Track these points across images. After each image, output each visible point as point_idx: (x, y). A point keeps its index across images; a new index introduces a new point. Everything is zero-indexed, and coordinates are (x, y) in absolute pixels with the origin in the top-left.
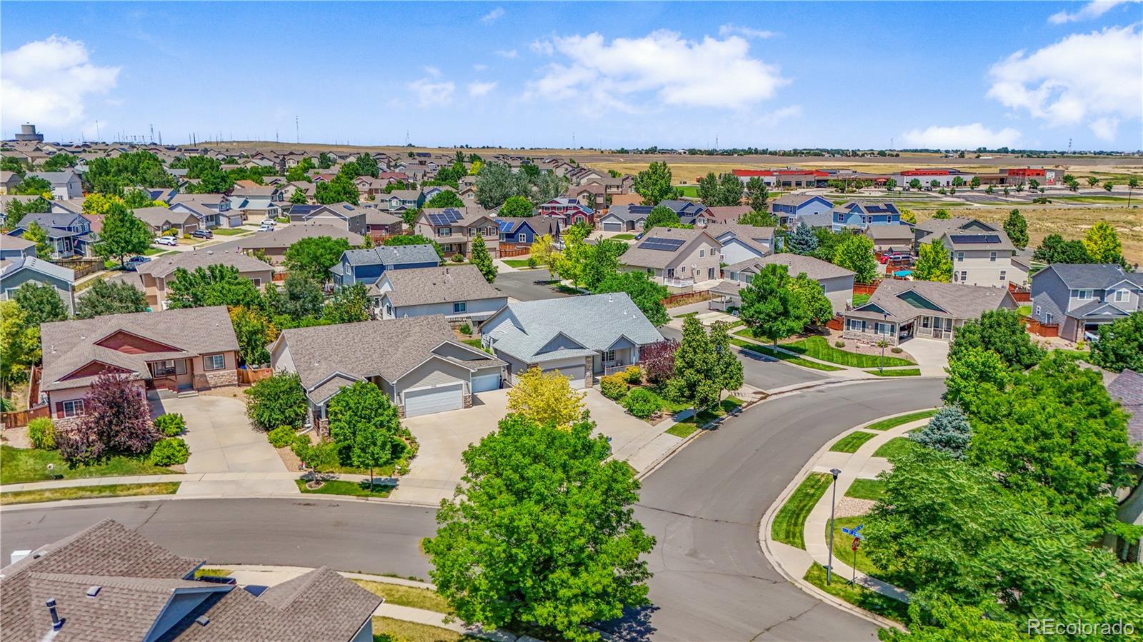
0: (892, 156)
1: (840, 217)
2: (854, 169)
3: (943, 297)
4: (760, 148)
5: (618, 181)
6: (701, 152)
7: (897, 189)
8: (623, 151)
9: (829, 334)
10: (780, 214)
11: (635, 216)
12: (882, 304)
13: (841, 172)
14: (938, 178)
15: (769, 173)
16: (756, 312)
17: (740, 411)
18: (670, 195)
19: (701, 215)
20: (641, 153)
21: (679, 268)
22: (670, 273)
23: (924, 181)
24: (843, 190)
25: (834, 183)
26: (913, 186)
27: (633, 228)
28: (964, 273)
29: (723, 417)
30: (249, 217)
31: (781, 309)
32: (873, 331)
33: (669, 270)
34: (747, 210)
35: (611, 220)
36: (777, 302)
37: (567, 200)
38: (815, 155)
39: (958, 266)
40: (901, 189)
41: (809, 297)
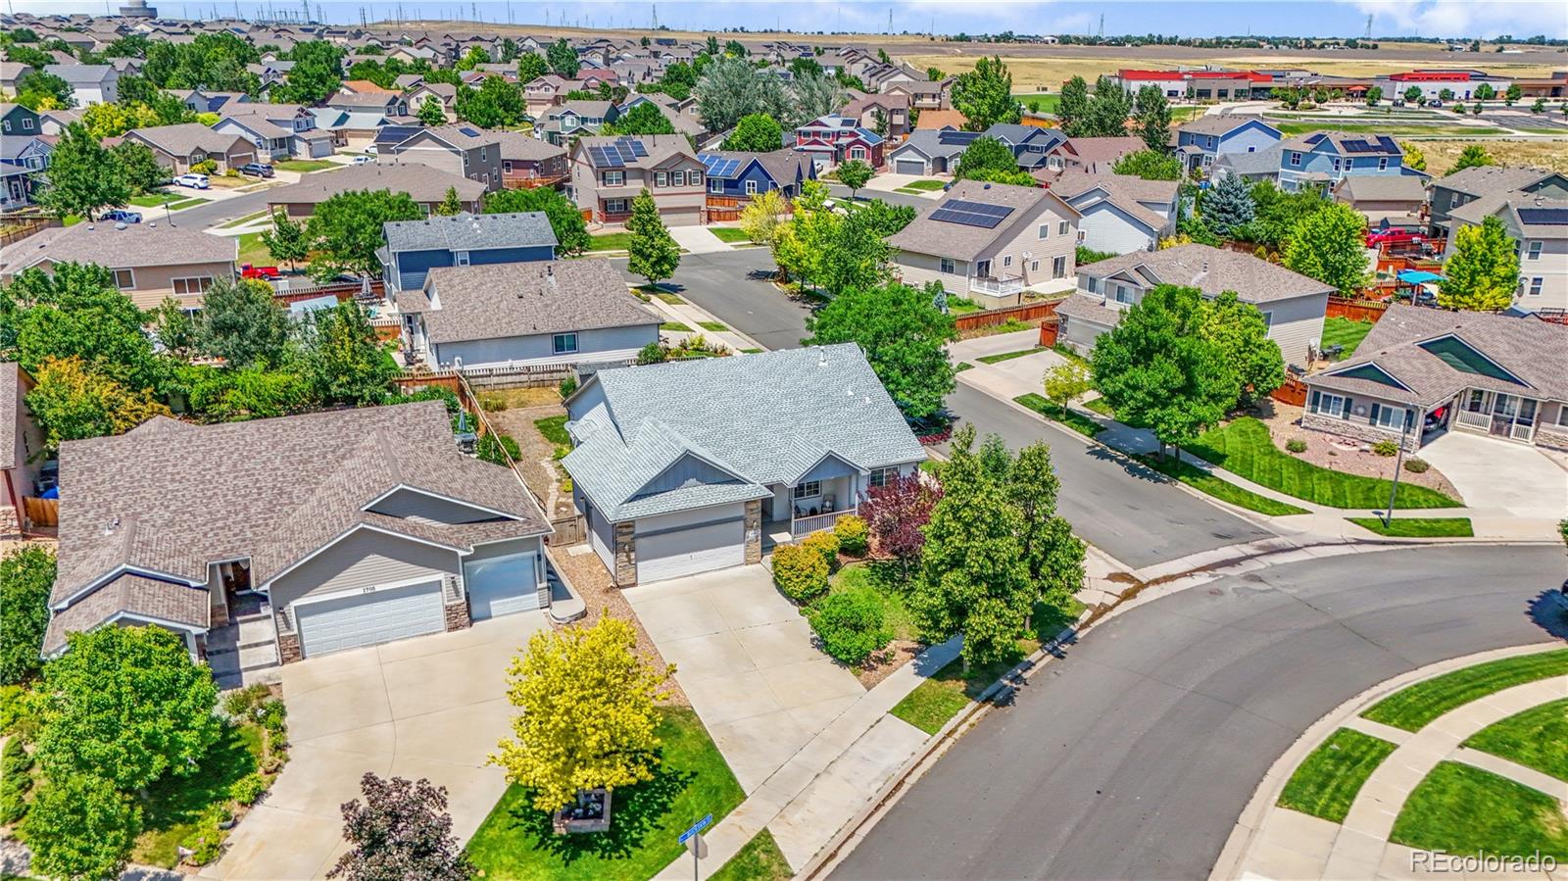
0: (1368, 47)
1: (1294, 159)
2: (1314, 71)
3: (1519, 351)
4: (1166, 35)
5: (935, 87)
6: (1078, 40)
7: (1383, 103)
8: (963, 38)
9: (1272, 415)
10: (1192, 149)
11: (948, 150)
12: (1390, 366)
13: (1293, 74)
14: (1451, 86)
15: (1175, 75)
16: (1127, 384)
17: (1071, 639)
18: (1009, 114)
19: (1056, 152)
20: (989, 41)
21: (1000, 257)
22: (983, 269)
23: (1429, 89)
24: (1294, 105)
25: (1280, 93)
26: (1410, 99)
27: (944, 170)
28: (1537, 281)
29: (1033, 658)
30: (351, 141)
31: (1180, 380)
32: (1368, 420)
33: (980, 264)
34: (1136, 145)
35: (910, 156)
36: (1172, 368)
37: (839, 120)
38: (1249, 45)
39: (1528, 268)
40: (1390, 103)
41: (1240, 342)
